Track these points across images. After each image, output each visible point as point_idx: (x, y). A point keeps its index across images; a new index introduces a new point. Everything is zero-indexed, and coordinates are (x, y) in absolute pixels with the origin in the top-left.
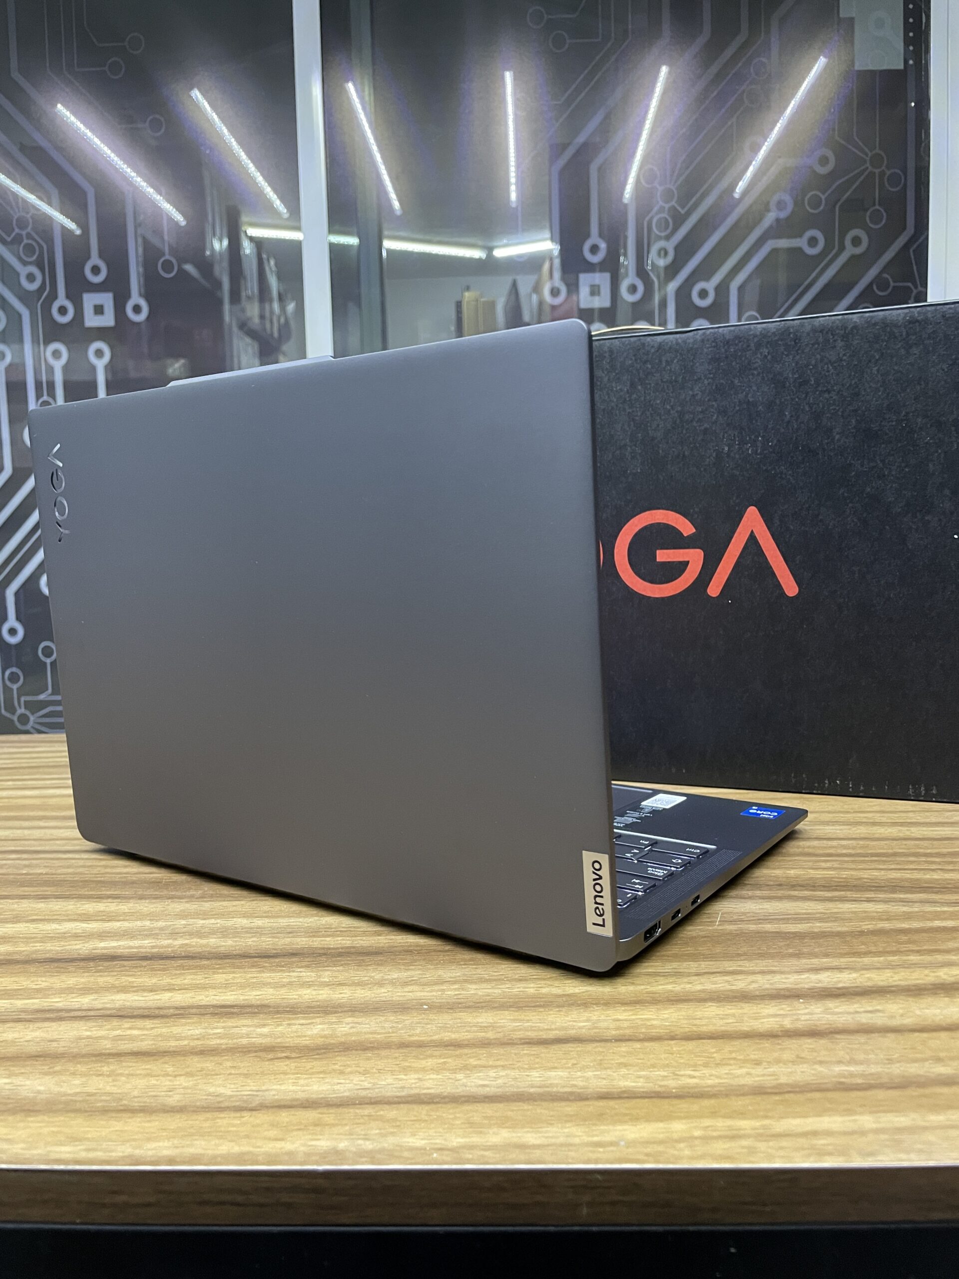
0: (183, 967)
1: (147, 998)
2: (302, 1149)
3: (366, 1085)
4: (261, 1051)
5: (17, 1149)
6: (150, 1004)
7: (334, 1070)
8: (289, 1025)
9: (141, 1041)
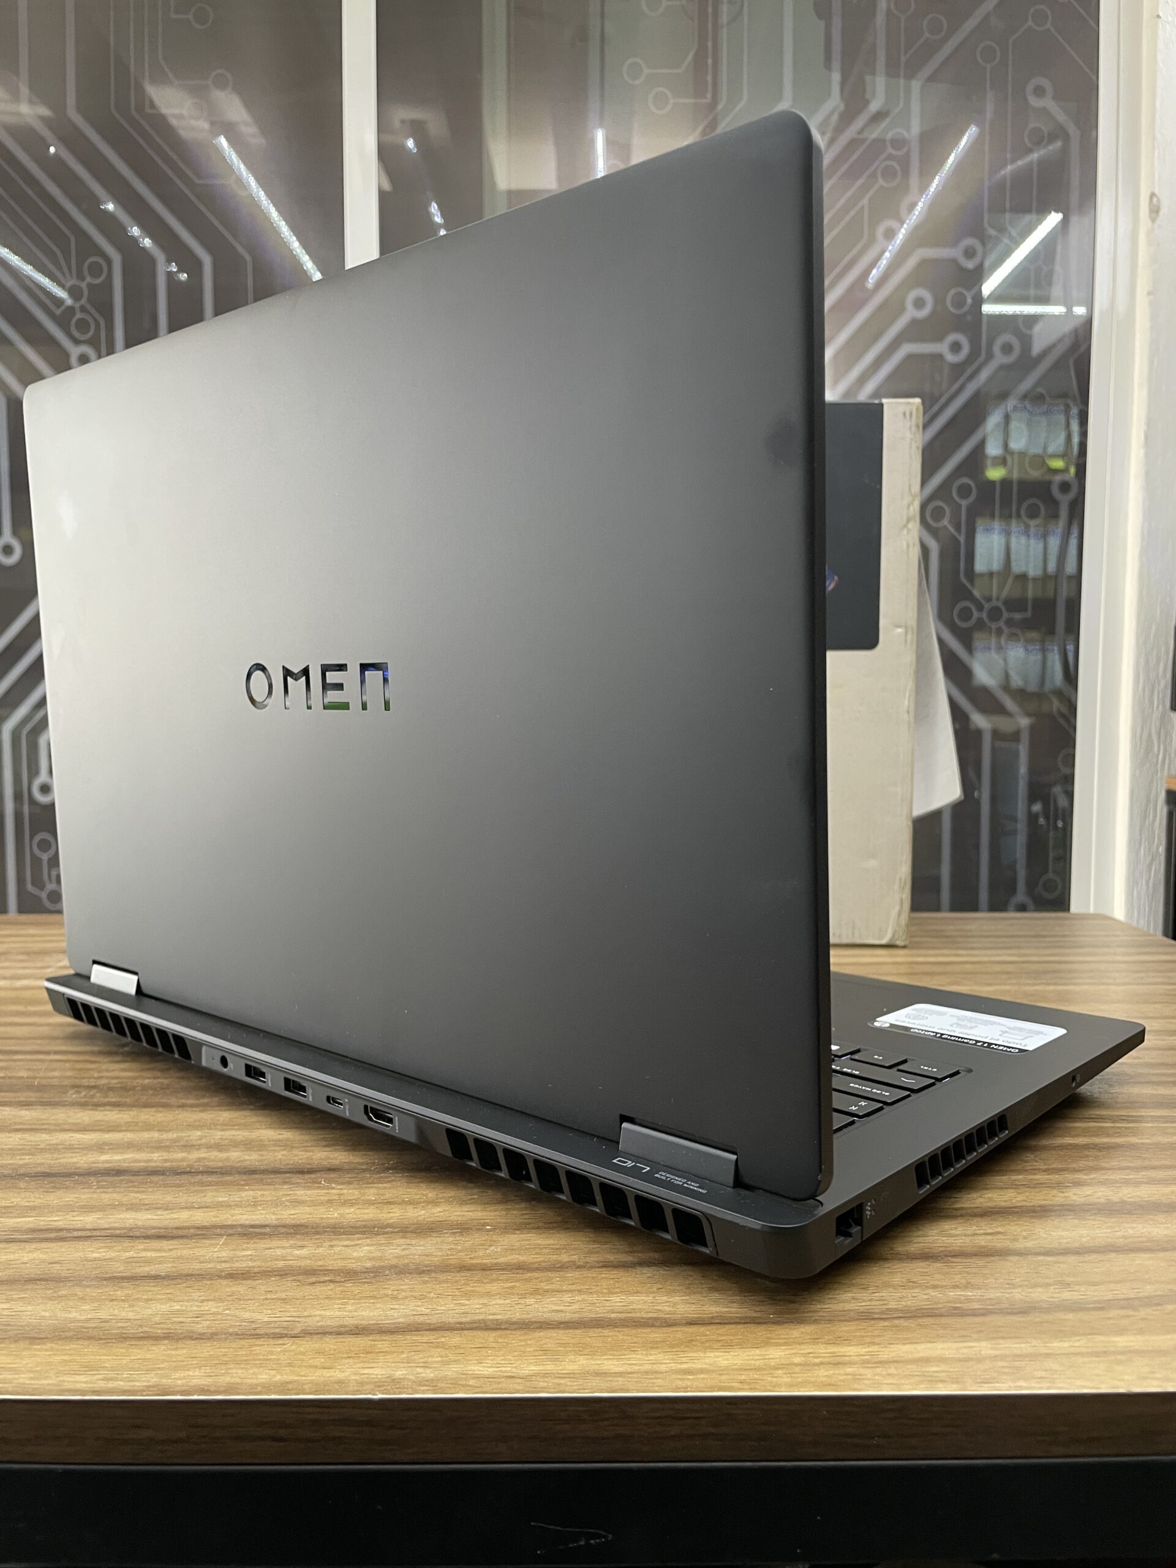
0: (203, 1183)
1: (162, 1217)
2: (353, 1377)
3: (423, 1310)
4: (300, 1274)
5: (24, 1379)
6: (166, 1223)
7: (387, 1296)
8: (332, 1246)
9: (160, 1264)
